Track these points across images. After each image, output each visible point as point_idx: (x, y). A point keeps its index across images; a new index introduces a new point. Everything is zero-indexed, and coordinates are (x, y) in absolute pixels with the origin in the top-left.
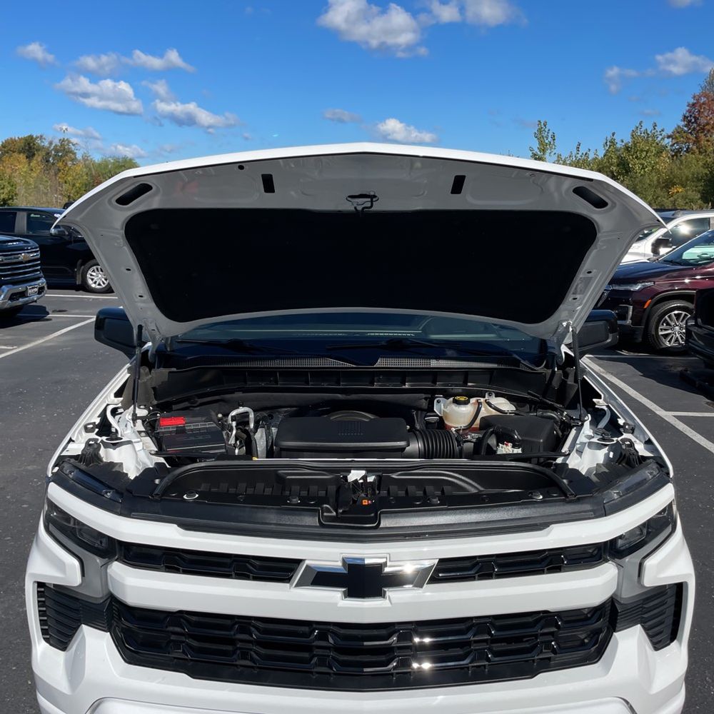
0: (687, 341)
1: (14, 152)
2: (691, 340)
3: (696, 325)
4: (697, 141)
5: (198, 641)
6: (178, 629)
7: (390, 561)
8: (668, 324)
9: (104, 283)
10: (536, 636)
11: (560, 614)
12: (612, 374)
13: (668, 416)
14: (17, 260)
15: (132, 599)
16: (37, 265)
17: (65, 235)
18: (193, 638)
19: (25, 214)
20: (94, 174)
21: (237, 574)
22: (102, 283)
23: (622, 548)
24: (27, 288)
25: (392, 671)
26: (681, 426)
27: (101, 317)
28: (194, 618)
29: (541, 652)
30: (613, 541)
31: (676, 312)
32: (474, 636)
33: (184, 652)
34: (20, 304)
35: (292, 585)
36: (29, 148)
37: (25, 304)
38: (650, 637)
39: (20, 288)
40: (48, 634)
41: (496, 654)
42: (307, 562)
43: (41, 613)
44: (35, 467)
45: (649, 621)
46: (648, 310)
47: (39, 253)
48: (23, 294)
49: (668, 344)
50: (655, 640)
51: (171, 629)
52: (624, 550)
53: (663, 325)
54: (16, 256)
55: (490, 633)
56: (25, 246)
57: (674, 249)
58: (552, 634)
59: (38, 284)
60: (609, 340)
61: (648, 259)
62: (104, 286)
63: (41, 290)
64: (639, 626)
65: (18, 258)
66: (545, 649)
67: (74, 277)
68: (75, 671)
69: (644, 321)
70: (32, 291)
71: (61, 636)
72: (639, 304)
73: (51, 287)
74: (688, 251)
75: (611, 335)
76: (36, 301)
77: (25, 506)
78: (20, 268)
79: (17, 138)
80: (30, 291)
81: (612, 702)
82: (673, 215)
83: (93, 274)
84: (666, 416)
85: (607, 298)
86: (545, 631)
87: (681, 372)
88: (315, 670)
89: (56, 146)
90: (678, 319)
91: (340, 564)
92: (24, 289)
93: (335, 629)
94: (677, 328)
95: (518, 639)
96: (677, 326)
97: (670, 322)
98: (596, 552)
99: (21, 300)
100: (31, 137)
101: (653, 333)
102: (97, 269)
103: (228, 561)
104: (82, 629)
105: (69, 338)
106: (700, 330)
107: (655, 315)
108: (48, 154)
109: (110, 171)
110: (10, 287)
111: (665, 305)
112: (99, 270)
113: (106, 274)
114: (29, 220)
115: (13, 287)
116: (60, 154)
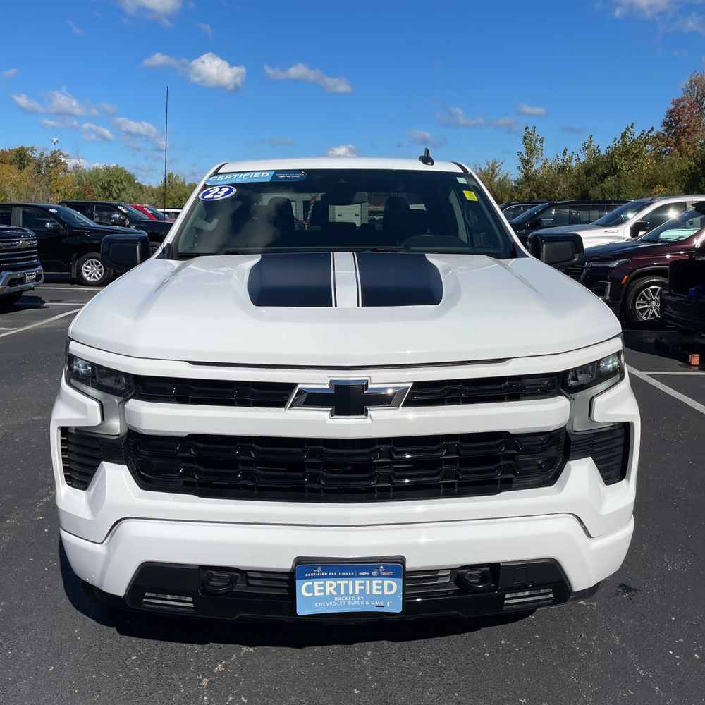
0: (662, 315)
1: (5, 163)
2: (665, 309)
3: (670, 294)
4: (678, 144)
7: (371, 383)
8: (645, 299)
10: (499, 458)
13: (643, 375)
16: (34, 253)
17: (60, 229)
19: (21, 209)
20: (85, 183)
21: (238, 402)
22: (96, 276)
24: (25, 275)
25: (374, 486)
26: (653, 382)
29: (503, 473)
31: (653, 287)
32: (445, 455)
33: (192, 476)
34: (19, 290)
35: (286, 408)
36: (21, 158)
38: (601, 471)
39: (19, 274)
42: (299, 386)
43: (65, 461)
45: (600, 455)
46: (625, 287)
48: (21, 281)
49: (645, 318)
50: (606, 475)
51: (181, 455)
53: (640, 300)
54: (14, 243)
55: (458, 453)
56: (22, 234)
58: (513, 456)
59: (36, 271)
60: (576, 259)
61: (626, 241)
62: (99, 279)
63: (38, 278)
64: (590, 458)
67: (69, 270)
69: (622, 296)
70: (30, 277)
71: (81, 476)
72: (616, 280)
74: (664, 232)
75: (577, 255)
78: (18, 255)
79: (7, 150)
80: (28, 278)
83: (88, 267)
84: (640, 375)
85: (587, 276)
86: (507, 452)
88: (307, 486)
89: (47, 157)
90: (654, 294)
91: (327, 386)
92: (23, 276)
93: (325, 449)
94: (654, 303)
96: (653, 300)
97: (645, 295)
98: (550, 384)
99: (19, 286)
100: (23, 149)
101: (631, 308)
102: (92, 262)
104: (102, 466)
106: (673, 298)
107: (632, 293)
108: (39, 165)
109: (101, 180)
110: (9, 273)
111: (641, 280)
112: (94, 263)
113: (100, 267)
114: (24, 213)
115: (11, 273)
116: (51, 165)
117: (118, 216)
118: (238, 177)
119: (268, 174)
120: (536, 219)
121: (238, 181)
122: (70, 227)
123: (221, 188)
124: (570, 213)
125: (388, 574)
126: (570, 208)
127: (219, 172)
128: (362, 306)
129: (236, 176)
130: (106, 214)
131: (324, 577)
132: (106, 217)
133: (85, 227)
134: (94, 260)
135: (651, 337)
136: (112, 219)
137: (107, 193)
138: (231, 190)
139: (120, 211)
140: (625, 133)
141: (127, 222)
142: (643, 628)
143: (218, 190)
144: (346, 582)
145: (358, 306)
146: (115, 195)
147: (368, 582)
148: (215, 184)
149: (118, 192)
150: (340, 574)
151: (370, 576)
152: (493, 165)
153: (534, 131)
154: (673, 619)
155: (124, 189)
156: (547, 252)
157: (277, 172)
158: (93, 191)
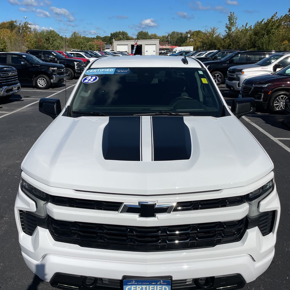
0: (285, 108)
1: (5, 28)
2: (287, 108)
5: (82, 233)
6: (74, 228)
7: (157, 203)
8: (278, 101)
9: (44, 85)
10: (216, 231)
11: (225, 223)
12: (254, 122)
13: (275, 140)
14: (8, 76)
15: (56, 217)
16: (16, 78)
17: (27, 64)
18: (81, 232)
19: (11, 56)
20: (39, 37)
21: (97, 208)
23: (251, 197)
24: (13, 88)
25: (159, 244)
26: (281, 144)
27: (41, 102)
28: (81, 224)
29: (217, 237)
30: (248, 195)
31: (282, 96)
32: (191, 231)
33: (77, 237)
34: (10, 94)
35: (119, 212)
36: (11, 26)
37: (13, 94)
38: (261, 231)
39: (10, 87)
40: (25, 229)
41: (199, 238)
42: (124, 204)
43: (22, 222)
44: (19, 161)
45: (261, 225)
46: (270, 95)
47: (17, 72)
48: (11, 90)
49: (277, 109)
50: (263, 232)
51: (72, 228)
52: (252, 198)
53: (276, 101)
55: (197, 230)
56: (11, 70)
57: (283, 69)
58: (222, 230)
59: (17, 86)
60: (251, 111)
61: (271, 73)
62: (44, 86)
63: (19, 88)
64: (257, 227)
65: (8, 75)
66: (219, 236)
67: (32, 82)
68: (35, 244)
69: (268, 100)
70: (15, 88)
71: (30, 230)
72: (266, 93)
73: (23, 86)
74: (288, 70)
75: (252, 108)
76: (17, 93)
77: (16, 177)
78: (10, 79)
79: (5, 22)
80: (14, 89)
81: (245, 256)
82: (283, 54)
83: (40, 81)
84: (275, 139)
85: (253, 90)
86: (219, 229)
87: (282, 121)
88: (128, 244)
89: (22, 25)
90: (282, 99)
91: (137, 204)
93: (136, 229)
94: (282, 103)
95: (209, 232)
96: (282, 102)
97: (279, 100)
98: (240, 199)
99: (10, 92)
100: (12, 21)
101: (272, 105)
102: (41, 79)
103: (93, 203)
104: (37, 228)
105: (31, 108)
107: (273, 98)
108: (19, 29)
109: (45, 36)
110: (6, 87)
111: (277, 93)
112: (42, 79)
113: (45, 81)
114: (12, 58)
115: (7, 87)
116: (24, 29)
117: (52, 57)
118: (99, 71)
119: (113, 70)
120: (232, 59)
121: (99, 73)
122: (32, 64)
123: (92, 77)
124: (247, 56)
125: (164, 284)
126: (247, 54)
127: (91, 68)
128: (154, 161)
129: (98, 70)
130: (47, 55)
131: (136, 284)
132: (47, 57)
133: (38, 63)
134: (42, 78)
135: (280, 119)
136: (49, 58)
137: (48, 42)
138: (96, 78)
139: (53, 54)
140: (273, 16)
141: (56, 59)
142: (274, 283)
143: (90, 77)
144: (146, 286)
145: (152, 160)
146: (51, 43)
147: (155, 287)
148: (89, 74)
149: (52, 41)
150: (143, 283)
151: (157, 284)
152: (213, 29)
153: (233, 14)
154: (288, 278)
155: (55, 40)
156: (239, 108)
157: (117, 68)
158: (42, 41)
